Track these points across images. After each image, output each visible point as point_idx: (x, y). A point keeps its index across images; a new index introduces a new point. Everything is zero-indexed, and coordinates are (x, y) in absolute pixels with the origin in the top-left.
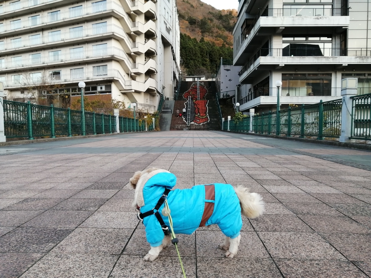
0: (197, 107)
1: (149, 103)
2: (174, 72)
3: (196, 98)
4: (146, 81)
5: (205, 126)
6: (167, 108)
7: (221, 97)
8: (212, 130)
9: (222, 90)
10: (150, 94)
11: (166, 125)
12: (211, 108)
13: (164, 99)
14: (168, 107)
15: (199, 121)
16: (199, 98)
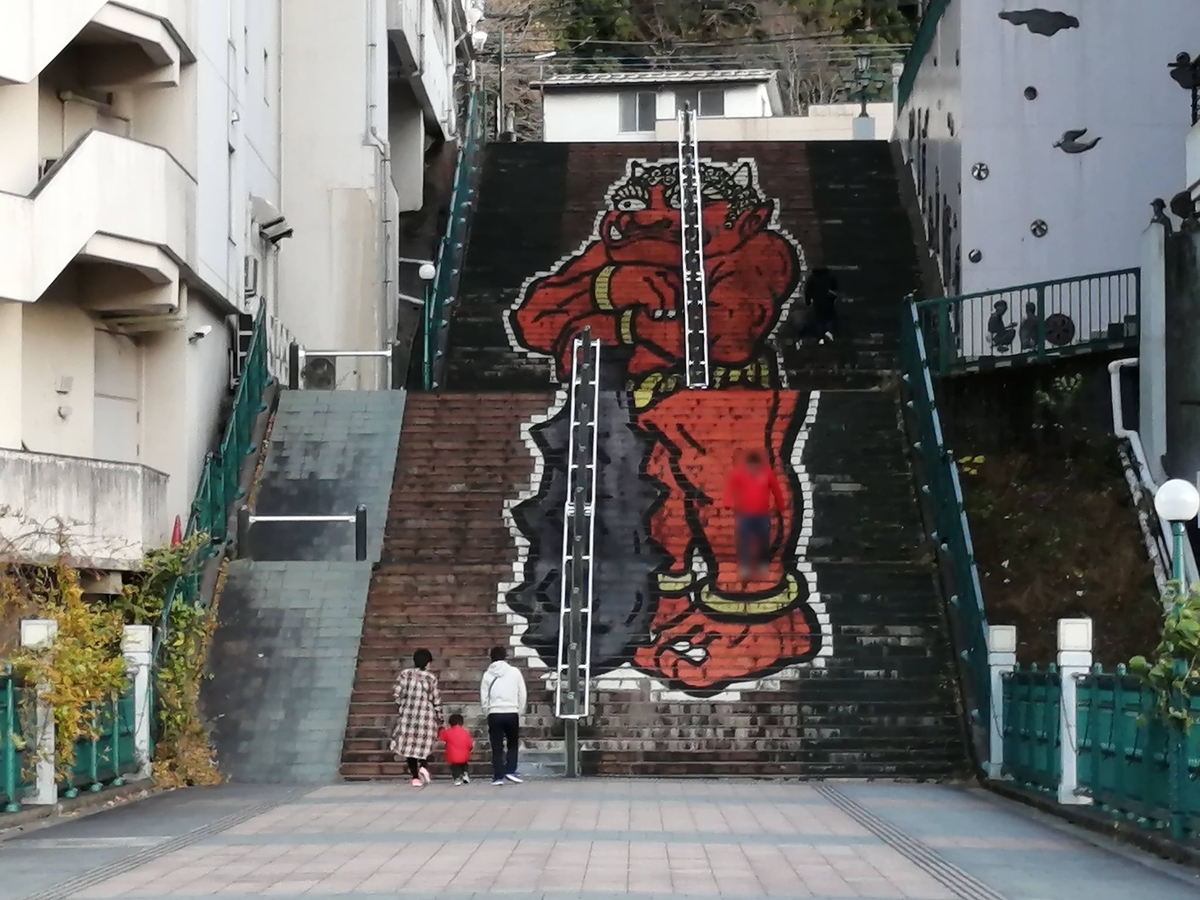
0: (680, 478)
1: (78, 438)
2: (397, 45)
3: (671, 348)
4: (49, 169)
5: (772, 721)
6: (311, 494)
7: (975, 343)
8: (871, 774)
9: (976, 258)
10: (105, 316)
11: (299, 700)
12: (844, 488)
13: (279, 372)
14: (327, 474)
15: (697, 654)
16: (697, 356)
